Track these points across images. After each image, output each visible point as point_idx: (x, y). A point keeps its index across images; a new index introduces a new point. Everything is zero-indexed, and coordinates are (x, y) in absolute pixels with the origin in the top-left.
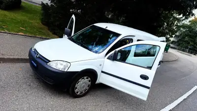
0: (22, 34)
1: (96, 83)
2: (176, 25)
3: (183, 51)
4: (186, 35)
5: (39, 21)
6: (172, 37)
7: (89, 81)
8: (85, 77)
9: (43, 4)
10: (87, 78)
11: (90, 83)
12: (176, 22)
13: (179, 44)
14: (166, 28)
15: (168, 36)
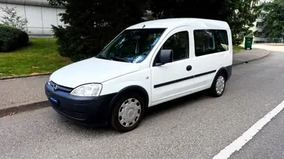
0: (36, 74)
1: (149, 105)
2: (253, 7)
3: (276, 41)
4: (274, 19)
5: (56, 53)
6: (253, 25)
7: (138, 104)
8: (130, 100)
9: (54, 28)
10: (133, 101)
11: (139, 107)
12: (252, 3)
13: (268, 34)
14: (240, 16)
15: (247, 26)
